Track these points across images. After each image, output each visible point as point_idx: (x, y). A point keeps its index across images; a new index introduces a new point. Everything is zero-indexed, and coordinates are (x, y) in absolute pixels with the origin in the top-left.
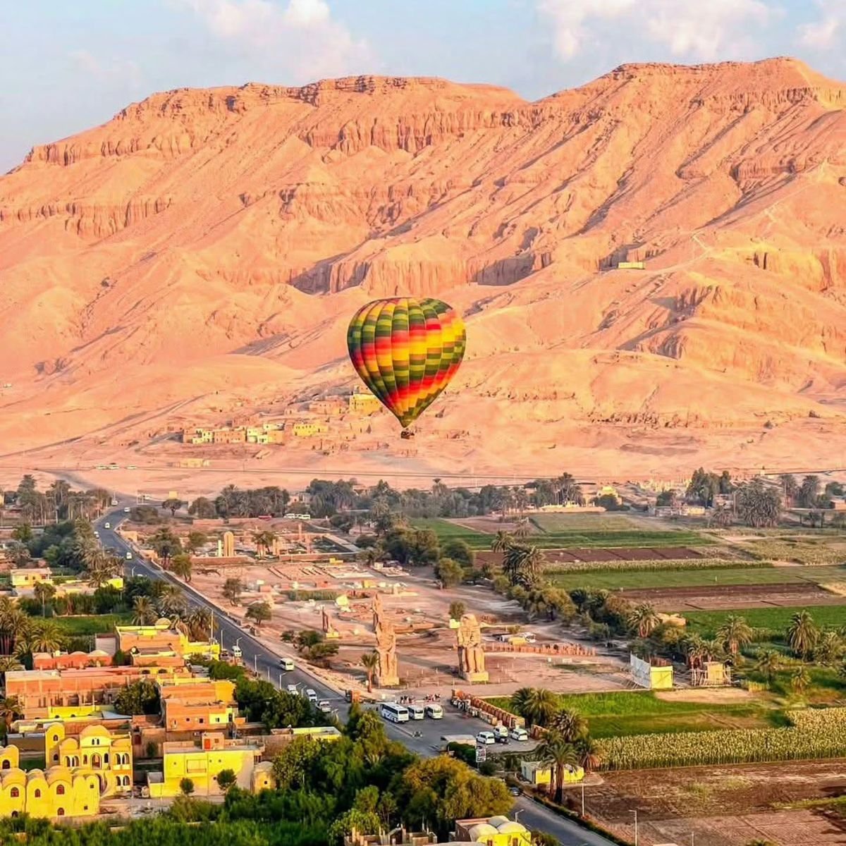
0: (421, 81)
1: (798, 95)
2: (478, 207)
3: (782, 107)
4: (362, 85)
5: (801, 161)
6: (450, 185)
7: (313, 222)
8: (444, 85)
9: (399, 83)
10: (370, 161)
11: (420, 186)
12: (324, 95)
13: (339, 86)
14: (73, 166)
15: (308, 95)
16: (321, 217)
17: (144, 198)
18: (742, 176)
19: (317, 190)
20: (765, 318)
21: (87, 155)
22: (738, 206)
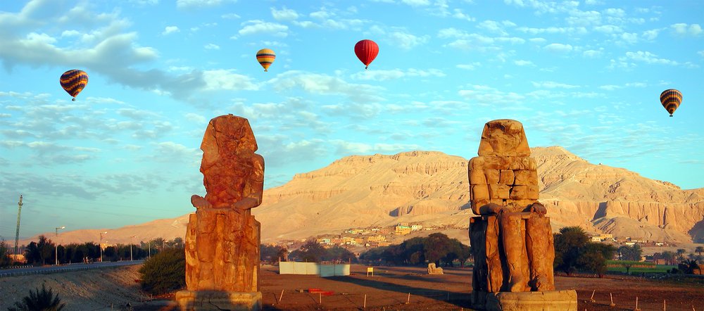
0: (434, 152)
1: (562, 156)
2: (452, 190)
3: (557, 160)
4: (415, 154)
5: (566, 176)
6: (443, 184)
7: (394, 195)
8: (442, 153)
9: (427, 153)
10: (416, 177)
11: (433, 184)
12: (401, 157)
13: (407, 154)
14: (315, 179)
15: (396, 157)
16: (397, 194)
17: (337, 188)
18: (545, 180)
19: (397, 185)
20: (564, 217)
21: (320, 176)
22: (544, 189)
